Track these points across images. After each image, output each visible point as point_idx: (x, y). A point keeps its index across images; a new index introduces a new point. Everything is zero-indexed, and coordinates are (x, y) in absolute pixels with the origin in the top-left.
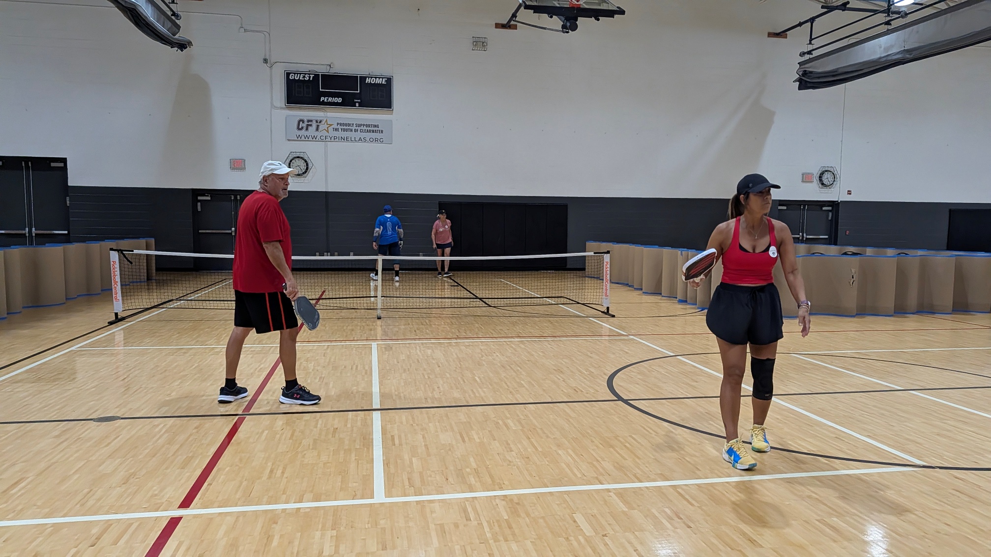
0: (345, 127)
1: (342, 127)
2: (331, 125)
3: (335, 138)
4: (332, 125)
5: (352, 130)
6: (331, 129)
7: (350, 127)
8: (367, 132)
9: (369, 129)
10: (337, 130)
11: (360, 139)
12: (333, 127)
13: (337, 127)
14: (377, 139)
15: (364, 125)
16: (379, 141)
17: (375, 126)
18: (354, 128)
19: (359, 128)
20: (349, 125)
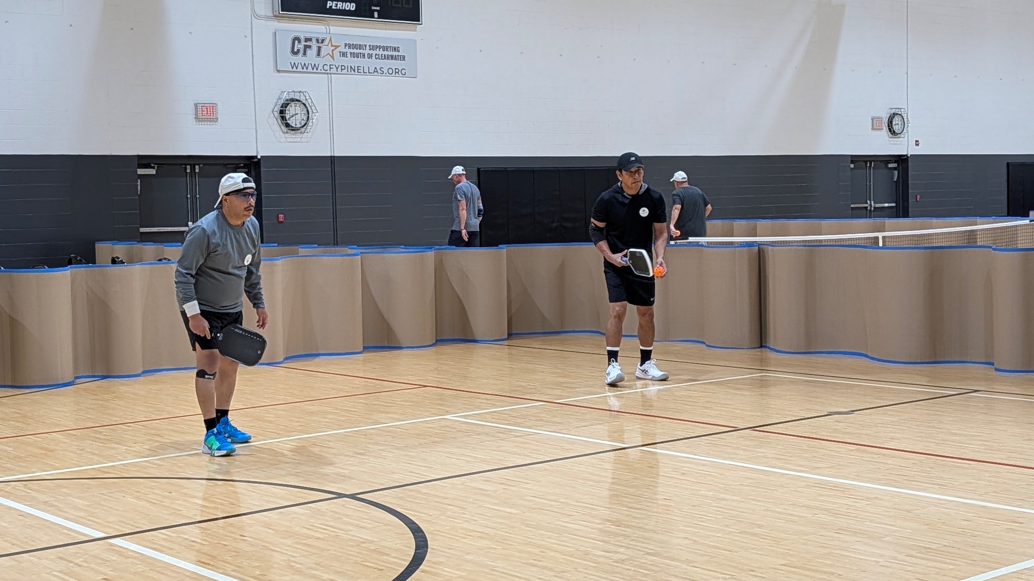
0: (355, 51)
1: (352, 51)
2: (337, 47)
3: (343, 68)
4: (339, 46)
5: (364, 56)
6: (336, 53)
7: (361, 51)
8: (385, 58)
9: (386, 53)
10: (344, 54)
11: (376, 71)
12: (338, 50)
13: (344, 50)
14: (397, 71)
15: (380, 47)
16: (400, 73)
17: (396, 49)
18: (367, 52)
19: (374, 52)
20: (360, 47)
